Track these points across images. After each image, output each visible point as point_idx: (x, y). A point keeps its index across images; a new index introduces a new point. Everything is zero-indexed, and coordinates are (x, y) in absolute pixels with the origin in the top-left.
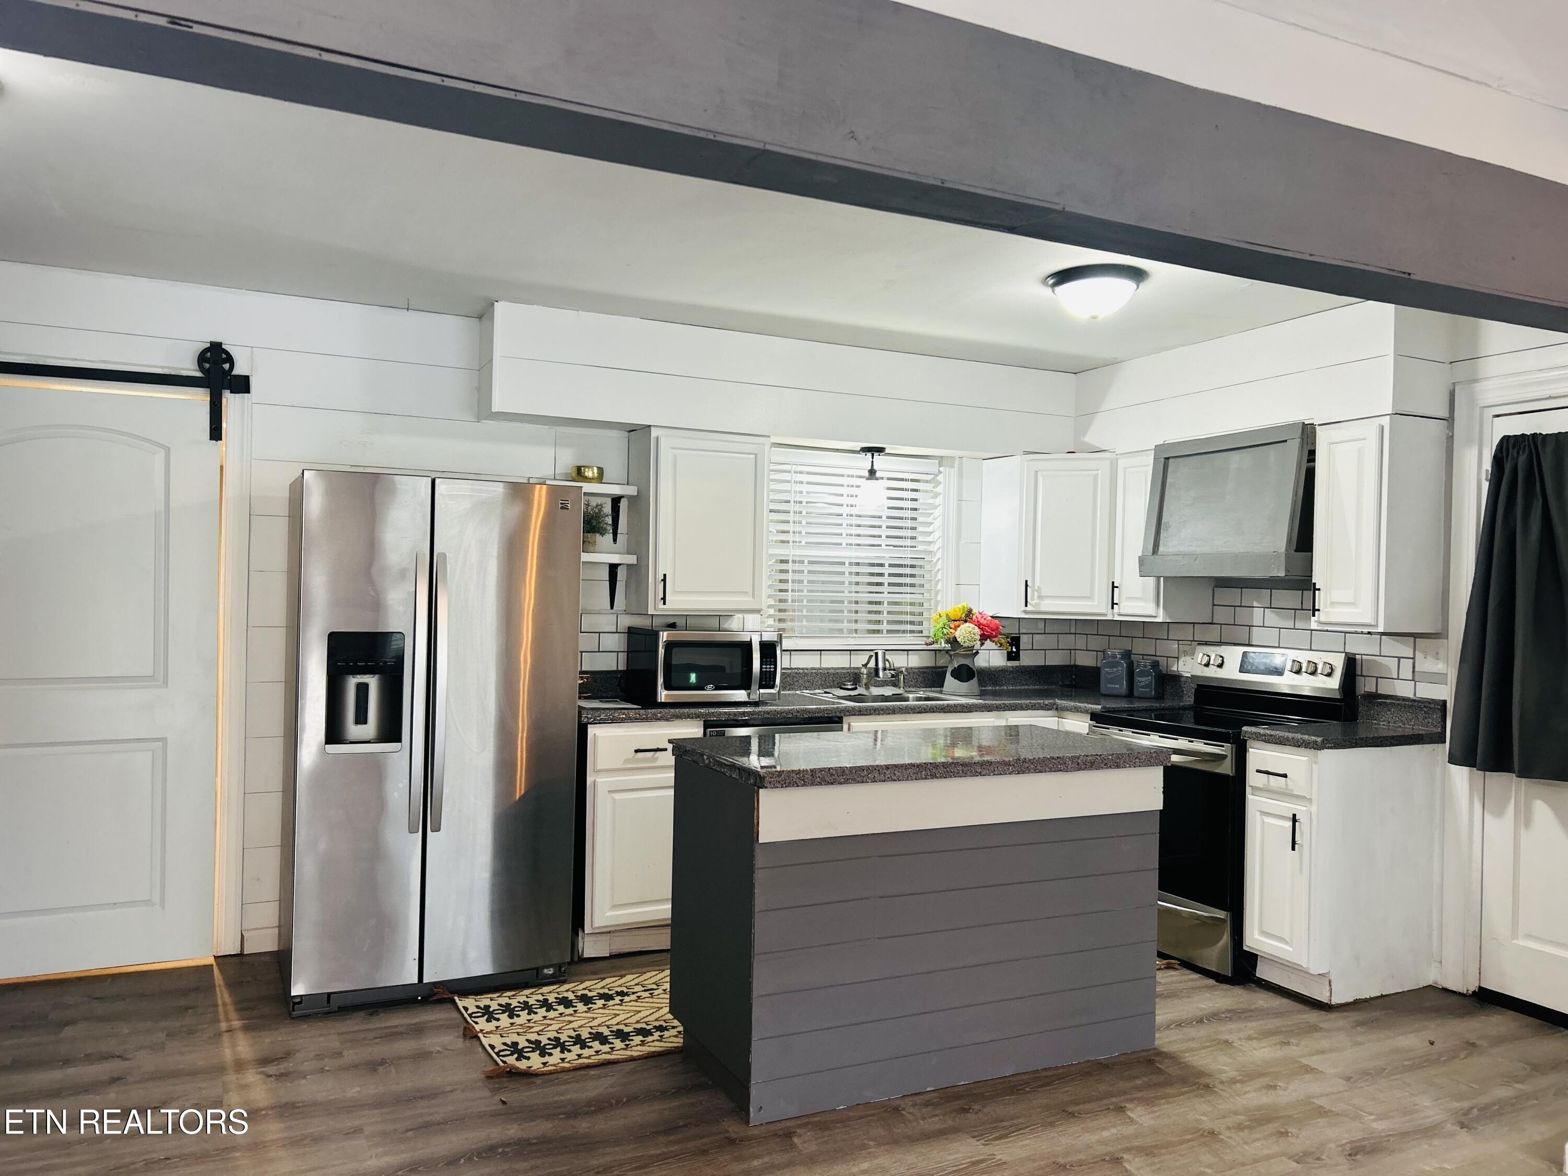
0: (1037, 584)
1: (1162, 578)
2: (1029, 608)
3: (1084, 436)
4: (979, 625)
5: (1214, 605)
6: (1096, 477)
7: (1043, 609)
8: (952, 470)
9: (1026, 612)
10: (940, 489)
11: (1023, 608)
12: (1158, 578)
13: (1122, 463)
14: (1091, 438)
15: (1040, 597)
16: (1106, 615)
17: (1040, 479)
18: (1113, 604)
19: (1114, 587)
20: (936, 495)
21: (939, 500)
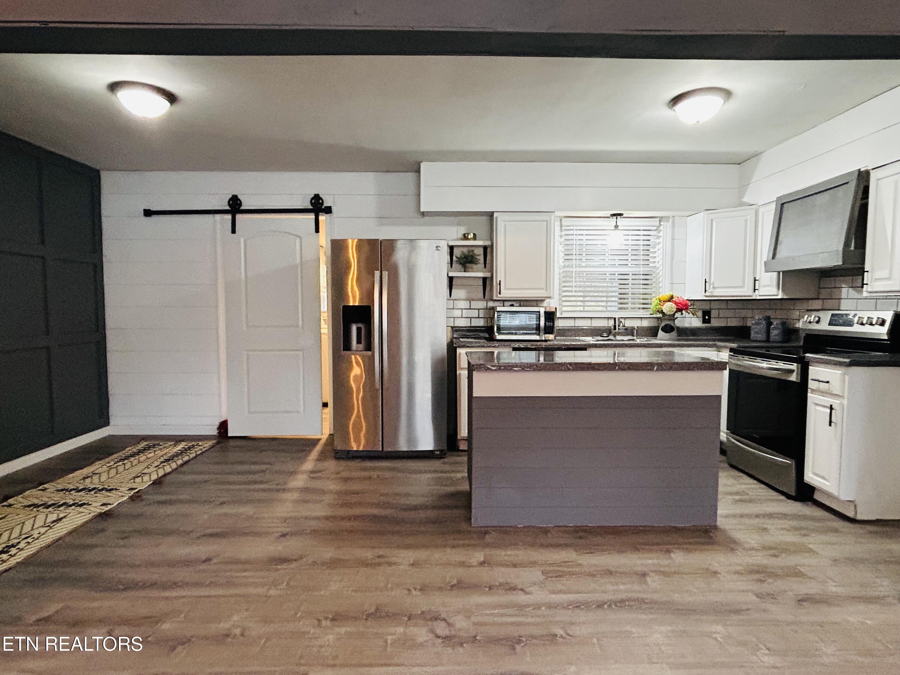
0: (712, 281)
1: (781, 273)
2: (707, 294)
3: (743, 198)
4: (676, 303)
5: (820, 288)
6: (746, 221)
7: (715, 294)
8: (668, 223)
9: (706, 296)
10: (661, 234)
11: (704, 294)
12: (779, 272)
13: (761, 210)
14: (746, 199)
15: (714, 288)
16: (752, 296)
17: (714, 223)
18: (755, 290)
19: (755, 280)
20: (659, 237)
21: (661, 240)
